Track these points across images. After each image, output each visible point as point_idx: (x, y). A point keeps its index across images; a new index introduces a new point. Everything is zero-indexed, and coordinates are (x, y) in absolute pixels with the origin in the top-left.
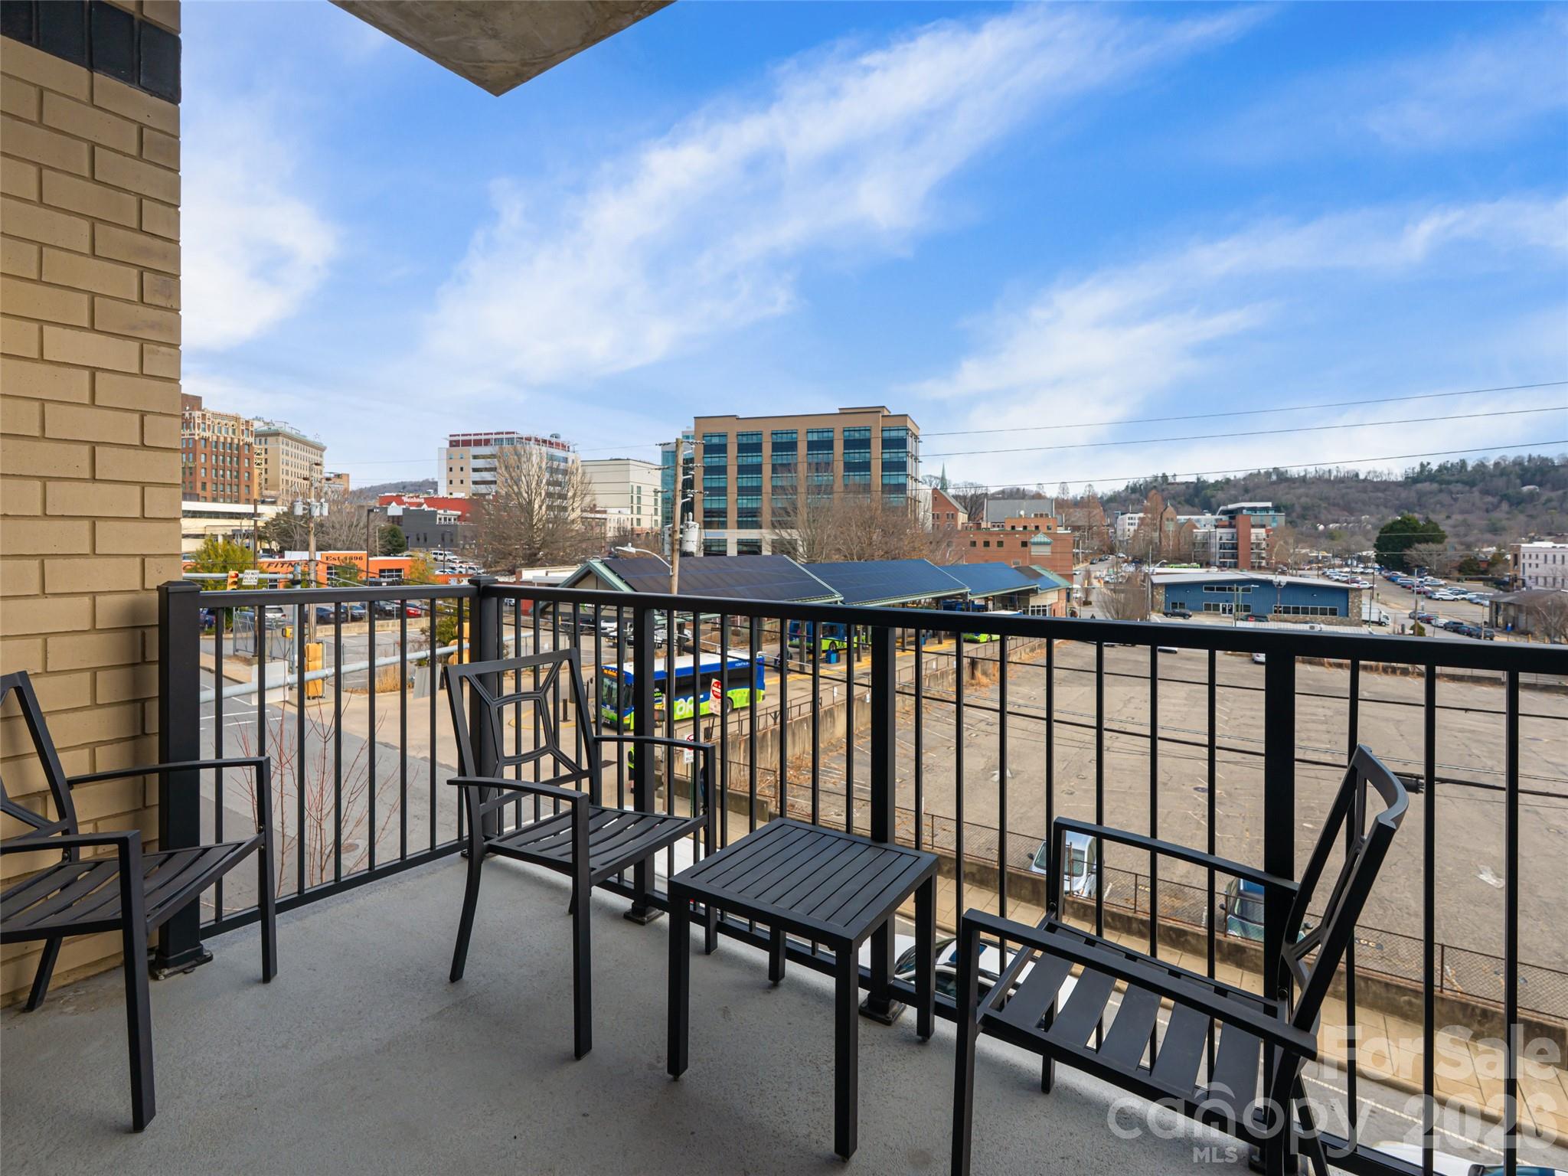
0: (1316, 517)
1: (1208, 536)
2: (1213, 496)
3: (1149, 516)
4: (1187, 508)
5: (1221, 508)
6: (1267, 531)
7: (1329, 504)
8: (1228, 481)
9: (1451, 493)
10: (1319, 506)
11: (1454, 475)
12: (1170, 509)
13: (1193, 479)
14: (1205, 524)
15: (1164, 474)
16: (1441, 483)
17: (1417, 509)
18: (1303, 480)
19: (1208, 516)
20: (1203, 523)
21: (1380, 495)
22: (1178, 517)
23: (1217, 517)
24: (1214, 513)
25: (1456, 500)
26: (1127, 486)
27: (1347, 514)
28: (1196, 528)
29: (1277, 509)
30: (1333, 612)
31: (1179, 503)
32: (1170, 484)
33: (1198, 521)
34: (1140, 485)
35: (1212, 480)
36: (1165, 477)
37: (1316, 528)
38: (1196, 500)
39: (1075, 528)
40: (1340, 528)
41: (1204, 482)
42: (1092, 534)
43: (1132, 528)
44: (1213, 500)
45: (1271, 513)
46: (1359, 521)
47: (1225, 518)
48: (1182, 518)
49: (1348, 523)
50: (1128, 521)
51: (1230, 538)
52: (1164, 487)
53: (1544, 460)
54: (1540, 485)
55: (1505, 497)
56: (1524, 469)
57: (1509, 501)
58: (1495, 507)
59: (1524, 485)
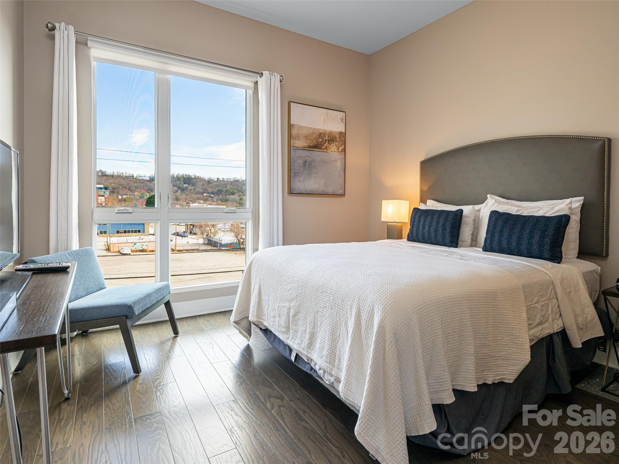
0: (118, 193)
6: (106, 198)
7: (123, 187)
10: (119, 188)
18: (113, 176)
21: (141, 184)
27: (130, 192)
29: (106, 188)
30: (139, 231)
37: (118, 197)
40: (127, 197)
45: (103, 190)
46: (134, 195)
49: (130, 196)
53: (190, 176)
54: (189, 184)
55: (179, 188)
56: (184, 178)
57: (180, 189)
58: (177, 191)
59: (184, 184)
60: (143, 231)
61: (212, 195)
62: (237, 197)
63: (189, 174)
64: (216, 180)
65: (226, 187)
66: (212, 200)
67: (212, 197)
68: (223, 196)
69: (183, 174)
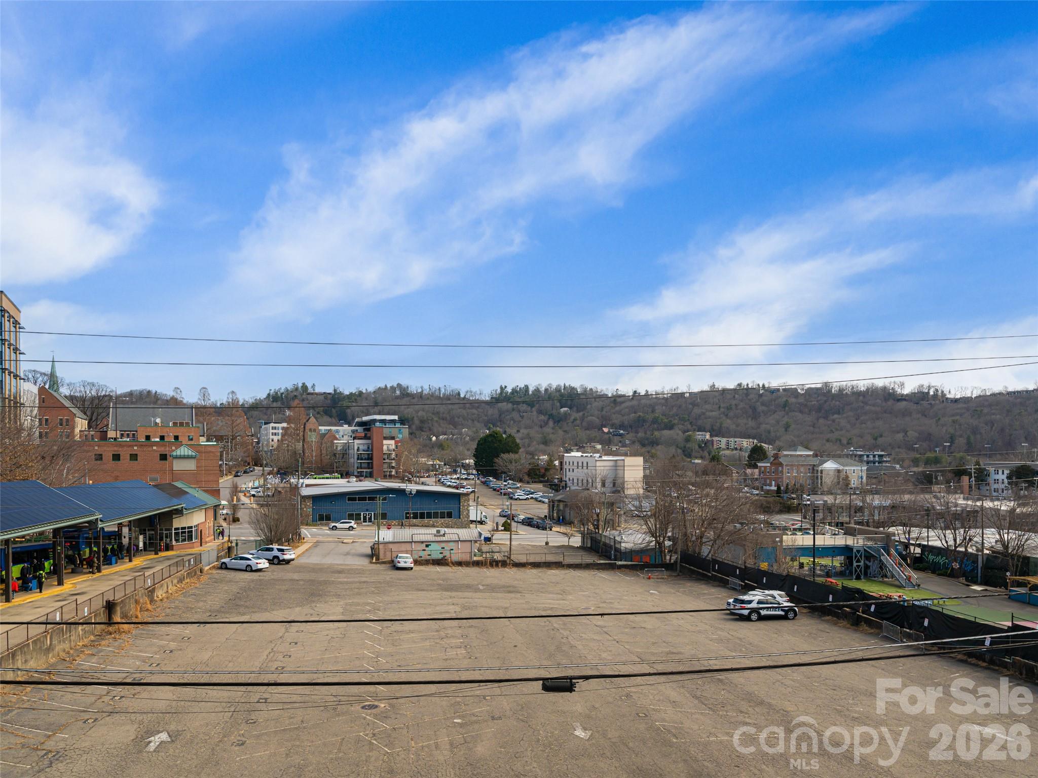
0: (430, 430)
1: (346, 447)
2: (348, 407)
3: (293, 426)
4: (326, 418)
5: (357, 420)
6: (396, 443)
7: (439, 418)
8: (361, 393)
9: (519, 411)
10: (432, 419)
11: (521, 397)
12: (313, 420)
13: (330, 390)
14: (343, 434)
15: (304, 384)
16: (514, 403)
17: (499, 424)
18: (420, 396)
19: (346, 426)
20: (341, 434)
21: (474, 411)
22: (320, 428)
23: (353, 428)
24: (350, 425)
25: (522, 417)
26: (269, 394)
27: (452, 427)
28: (337, 439)
29: (402, 421)
30: (450, 515)
31: (318, 413)
32: (309, 394)
33: (337, 431)
34: (282, 394)
35: (347, 392)
36: (305, 387)
37: (431, 439)
38: (334, 411)
39: (219, 438)
40: (447, 439)
41: (340, 393)
42: (236, 445)
43: (276, 438)
44: (348, 411)
45: (398, 425)
46: (461, 434)
47: (360, 429)
48: (323, 428)
49: (453, 435)
50: (272, 431)
51: (366, 447)
52: (304, 396)
53: (573, 389)
54: (570, 408)
55: (551, 416)
56: (562, 395)
57: (553, 419)
58: (546, 423)
59: (561, 408)
60: (457, 514)
61: (622, 432)
62: (678, 434)
63: (573, 385)
64: (631, 394)
65: (653, 412)
66: (620, 442)
67: (621, 435)
68: (645, 433)
69: (559, 385)
